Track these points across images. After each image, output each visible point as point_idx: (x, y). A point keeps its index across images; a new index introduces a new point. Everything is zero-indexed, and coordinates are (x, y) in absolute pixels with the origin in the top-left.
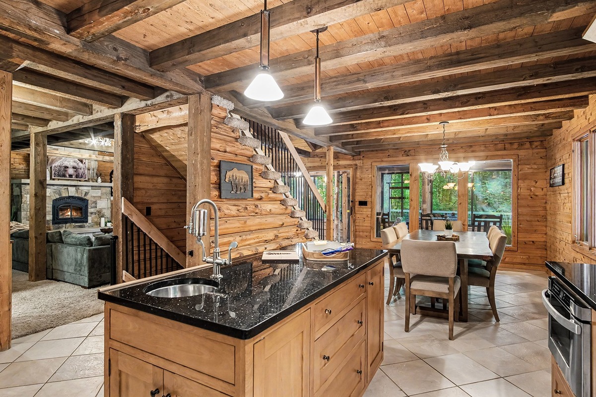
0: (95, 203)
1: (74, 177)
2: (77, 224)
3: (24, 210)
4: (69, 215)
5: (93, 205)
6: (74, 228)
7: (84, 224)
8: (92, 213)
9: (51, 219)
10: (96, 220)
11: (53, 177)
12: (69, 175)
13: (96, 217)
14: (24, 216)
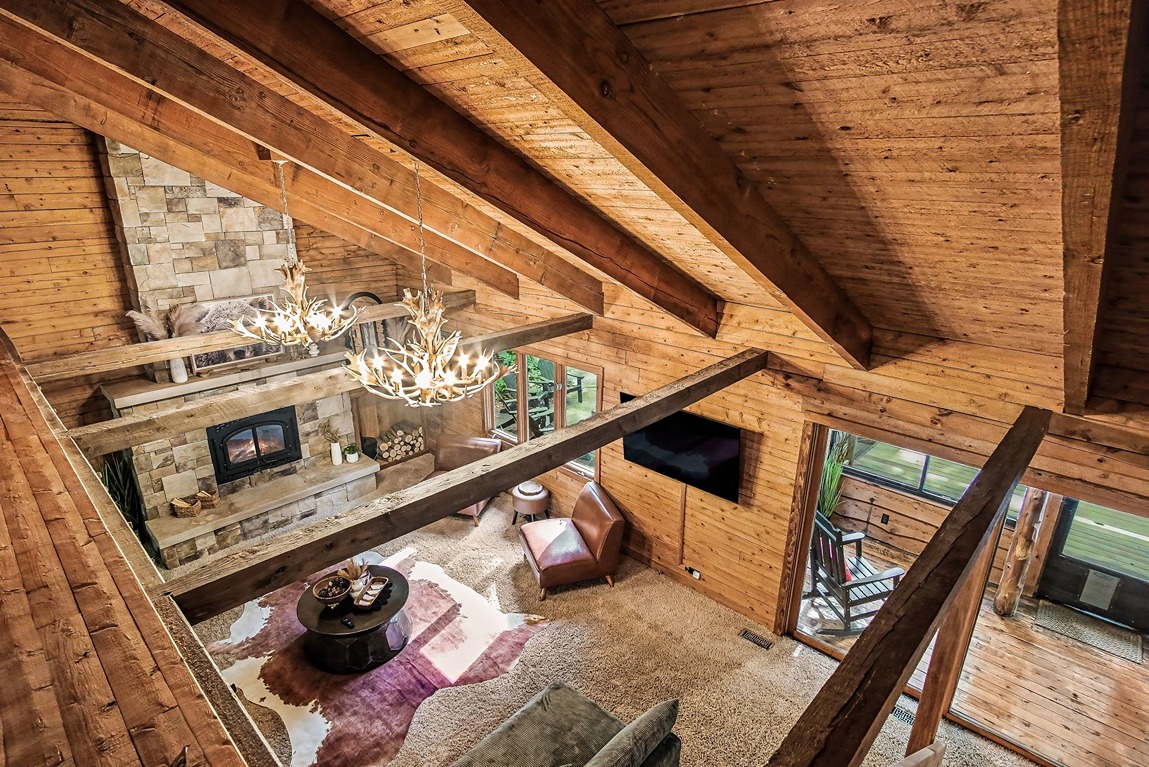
0: (312, 406)
1: (247, 354)
2: (276, 470)
3: (142, 469)
4: (253, 452)
5: (310, 413)
6: (270, 479)
7: (294, 464)
8: (308, 435)
9: (213, 473)
10: (320, 448)
11: (196, 369)
12: (235, 353)
13: (319, 440)
14: (146, 483)
